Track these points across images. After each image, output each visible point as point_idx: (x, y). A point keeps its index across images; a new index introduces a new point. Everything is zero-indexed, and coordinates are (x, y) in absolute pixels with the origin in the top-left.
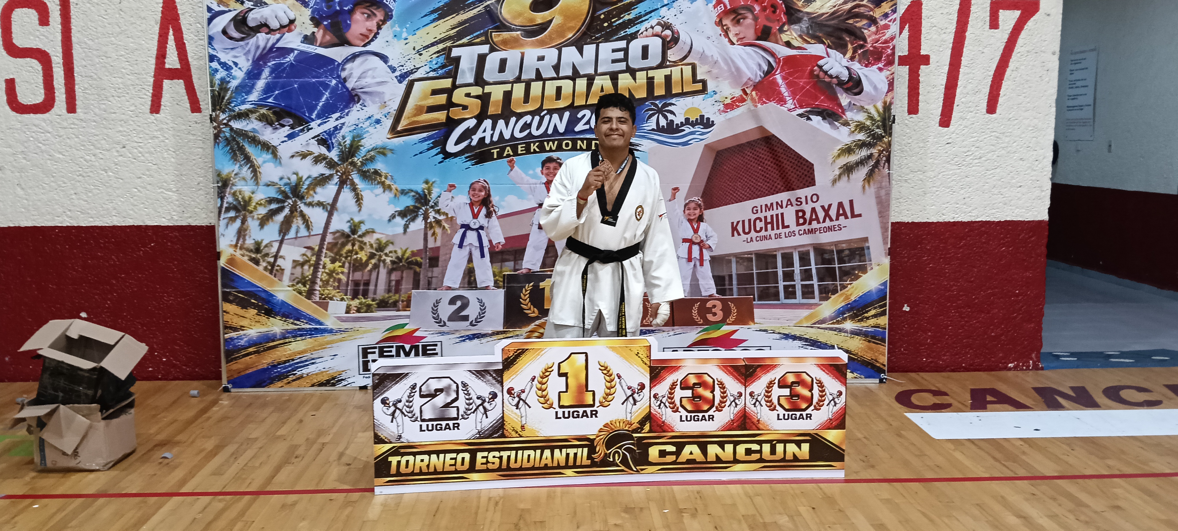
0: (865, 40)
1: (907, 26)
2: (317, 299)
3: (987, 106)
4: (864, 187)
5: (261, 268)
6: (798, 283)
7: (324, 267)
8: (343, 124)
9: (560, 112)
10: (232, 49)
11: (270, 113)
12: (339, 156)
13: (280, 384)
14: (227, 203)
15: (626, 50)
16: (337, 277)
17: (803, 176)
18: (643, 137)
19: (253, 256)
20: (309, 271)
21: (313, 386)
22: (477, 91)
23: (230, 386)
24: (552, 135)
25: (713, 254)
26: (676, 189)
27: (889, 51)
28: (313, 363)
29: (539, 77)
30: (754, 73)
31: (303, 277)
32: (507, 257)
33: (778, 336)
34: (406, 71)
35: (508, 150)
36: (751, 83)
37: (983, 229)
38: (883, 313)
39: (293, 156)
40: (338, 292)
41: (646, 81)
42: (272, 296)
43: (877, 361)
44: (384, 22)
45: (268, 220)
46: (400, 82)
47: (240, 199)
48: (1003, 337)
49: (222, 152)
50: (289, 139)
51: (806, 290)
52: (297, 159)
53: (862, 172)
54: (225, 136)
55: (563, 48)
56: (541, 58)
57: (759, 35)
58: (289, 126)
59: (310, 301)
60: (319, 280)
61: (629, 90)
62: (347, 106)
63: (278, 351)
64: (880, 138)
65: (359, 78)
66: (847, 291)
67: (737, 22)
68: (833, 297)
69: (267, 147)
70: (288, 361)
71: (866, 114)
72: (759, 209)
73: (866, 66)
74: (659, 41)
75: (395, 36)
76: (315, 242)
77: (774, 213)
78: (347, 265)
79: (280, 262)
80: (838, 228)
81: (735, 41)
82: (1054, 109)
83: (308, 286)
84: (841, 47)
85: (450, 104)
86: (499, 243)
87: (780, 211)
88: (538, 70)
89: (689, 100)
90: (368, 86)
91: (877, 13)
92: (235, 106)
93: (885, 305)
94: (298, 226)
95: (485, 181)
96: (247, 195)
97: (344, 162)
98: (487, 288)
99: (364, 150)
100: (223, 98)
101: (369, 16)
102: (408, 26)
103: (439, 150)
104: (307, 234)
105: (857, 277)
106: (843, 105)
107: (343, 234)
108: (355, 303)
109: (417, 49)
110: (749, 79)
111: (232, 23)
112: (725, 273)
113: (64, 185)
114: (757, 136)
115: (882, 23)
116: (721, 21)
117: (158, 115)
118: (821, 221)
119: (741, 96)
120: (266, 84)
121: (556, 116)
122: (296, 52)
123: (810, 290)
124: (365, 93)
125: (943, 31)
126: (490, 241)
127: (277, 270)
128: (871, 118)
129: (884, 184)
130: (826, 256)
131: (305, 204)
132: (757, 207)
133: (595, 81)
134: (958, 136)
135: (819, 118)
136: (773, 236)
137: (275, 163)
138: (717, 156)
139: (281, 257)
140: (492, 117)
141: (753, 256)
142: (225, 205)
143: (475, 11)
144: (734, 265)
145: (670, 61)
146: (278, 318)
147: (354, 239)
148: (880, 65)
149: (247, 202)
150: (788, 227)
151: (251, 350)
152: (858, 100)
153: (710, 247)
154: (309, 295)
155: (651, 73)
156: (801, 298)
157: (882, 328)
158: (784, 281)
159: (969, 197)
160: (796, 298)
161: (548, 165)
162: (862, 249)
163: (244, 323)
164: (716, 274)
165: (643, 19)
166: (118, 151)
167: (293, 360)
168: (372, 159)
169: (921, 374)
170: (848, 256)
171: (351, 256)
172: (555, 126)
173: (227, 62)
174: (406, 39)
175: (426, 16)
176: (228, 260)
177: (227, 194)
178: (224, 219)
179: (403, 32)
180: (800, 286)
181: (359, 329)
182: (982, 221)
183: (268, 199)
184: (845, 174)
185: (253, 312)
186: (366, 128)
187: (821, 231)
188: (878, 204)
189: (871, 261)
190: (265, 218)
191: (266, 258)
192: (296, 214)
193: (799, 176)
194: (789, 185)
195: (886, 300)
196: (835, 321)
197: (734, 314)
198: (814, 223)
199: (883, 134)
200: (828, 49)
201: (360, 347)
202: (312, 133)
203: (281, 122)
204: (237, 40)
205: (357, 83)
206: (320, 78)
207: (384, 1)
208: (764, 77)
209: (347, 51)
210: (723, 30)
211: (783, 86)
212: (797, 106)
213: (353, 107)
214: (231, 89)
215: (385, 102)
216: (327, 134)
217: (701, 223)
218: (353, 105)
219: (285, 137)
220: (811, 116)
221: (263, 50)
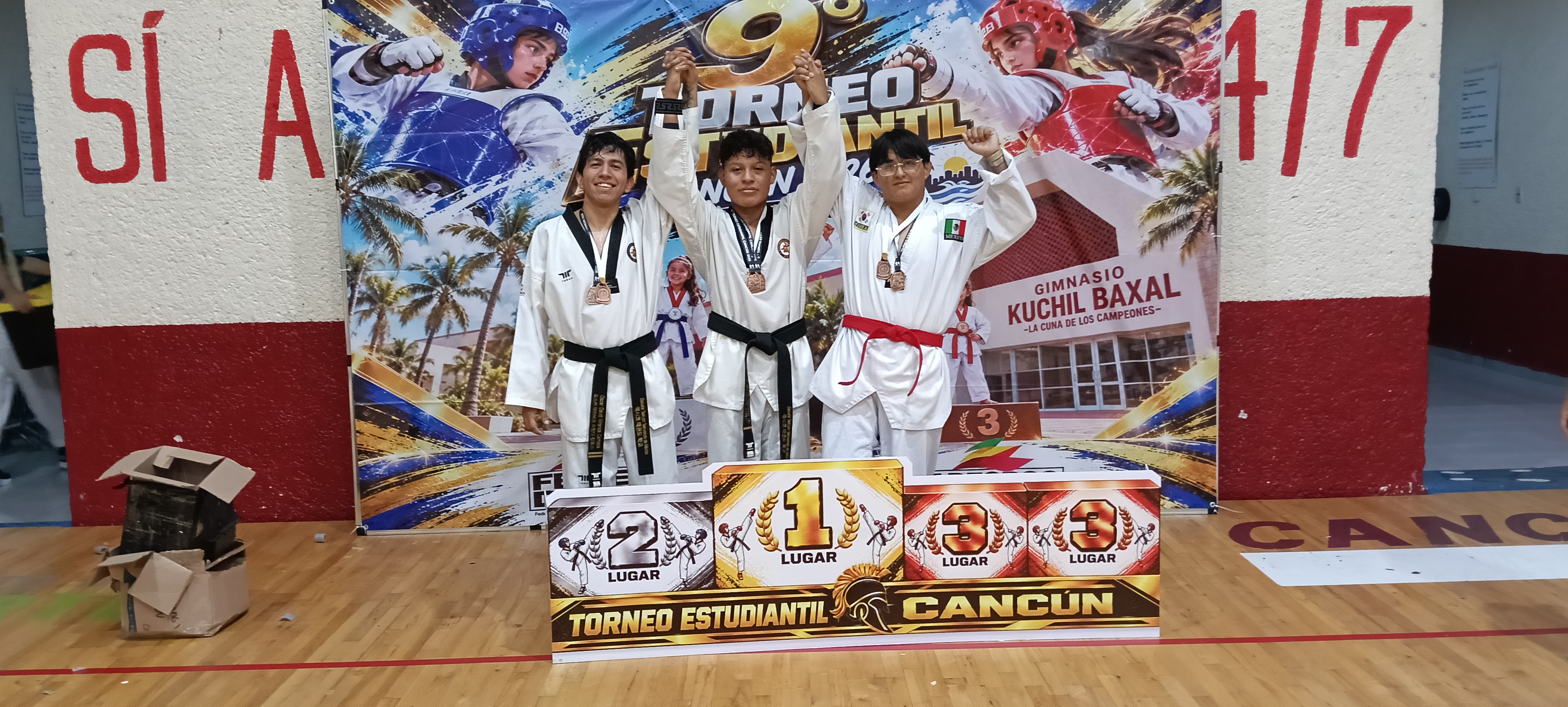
0: (1180, 64)
1: (1236, 45)
2: (476, 414)
3: (1345, 147)
4: (1183, 257)
5: (403, 375)
6: (1098, 383)
7: (484, 373)
8: (506, 189)
9: (783, 166)
10: (363, 95)
11: (412, 177)
12: (501, 229)
13: (429, 524)
14: (360, 292)
15: (867, 85)
17: (1102, 244)
19: (394, 360)
20: (464, 377)
21: (471, 525)
23: (365, 528)
25: (985, 347)
27: (1213, 78)
28: (471, 497)
29: (755, 122)
30: (1035, 110)
33: (1072, 454)
34: (584, 118)
37: (1343, 309)
38: (1212, 422)
39: (442, 232)
42: (418, 410)
43: (1205, 486)
44: (556, 56)
45: (411, 313)
47: (375, 287)
48: (1372, 452)
49: (352, 227)
50: (437, 210)
51: (1109, 393)
52: (448, 235)
53: (1181, 236)
54: (356, 207)
55: (785, 85)
56: (758, 98)
57: (1041, 61)
58: (437, 192)
59: (465, 417)
60: (477, 389)
62: (510, 166)
63: (427, 482)
64: (1204, 191)
65: (525, 129)
66: (1164, 393)
67: (1011, 45)
68: (1145, 401)
69: (409, 220)
70: (440, 494)
71: (1184, 161)
72: (1045, 287)
73: (1183, 98)
74: (910, 72)
75: (570, 74)
76: (471, 341)
77: (1065, 292)
79: (427, 367)
80: (1149, 311)
81: (1009, 70)
82: (1434, 150)
83: (463, 398)
84: (1149, 74)
87: (1072, 290)
88: (753, 114)
89: (950, 147)
90: (537, 139)
91: (1196, 29)
92: (367, 168)
93: (1214, 411)
94: (450, 321)
95: (688, 258)
96: (385, 281)
97: (507, 237)
98: (691, 396)
100: (353, 158)
101: (536, 50)
102: (586, 61)
104: (461, 330)
105: (1176, 375)
106: (1153, 149)
107: (506, 330)
109: (598, 90)
110: (1029, 118)
111: (362, 62)
112: (1001, 372)
113: (151, 273)
114: (1039, 193)
115: (1203, 41)
116: (990, 43)
117: (269, 181)
118: (1127, 302)
119: (1019, 140)
120: (407, 139)
122: (444, 97)
123: (1114, 393)
124: (532, 148)
125: (1285, 50)
126: (696, 336)
127: (424, 378)
128: (1191, 166)
129: (1209, 252)
130: (1135, 348)
131: (459, 292)
132: (1042, 285)
134: (1307, 187)
135: (1122, 167)
136: (1064, 324)
137: (419, 240)
139: (429, 361)
141: (1038, 350)
142: (357, 295)
143: (672, 40)
144: (1013, 362)
145: (924, 98)
146: (426, 439)
148: (1202, 97)
149: (385, 291)
150: (1083, 310)
151: (392, 480)
152: (1173, 143)
153: (981, 338)
154: (466, 408)
155: (900, 114)
156: (1102, 403)
157: (1210, 442)
158: (1079, 382)
159: (1323, 268)
160: (1095, 404)
162: (1183, 338)
163: (383, 446)
164: (989, 374)
165: (889, 44)
166: (219, 229)
167: (446, 493)
169: (1266, 502)
170: (1163, 347)
174: (584, 78)
175: (609, 47)
176: (361, 365)
177: (359, 282)
178: (355, 313)
179: (580, 69)
180: (1101, 388)
181: (530, 452)
182: (1341, 299)
183: (412, 287)
184: (1157, 240)
185: (393, 431)
186: (534, 193)
187: (1127, 316)
188: (1202, 278)
189: (1194, 353)
190: (408, 311)
191: (410, 362)
192: (448, 305)
193: (1097, 244)
194: (1084, 256)
195: (1215, 404)
196: (1147, 433)
197: (1014, 425)
198: (1118, 305)
199: (1207, 187)
200: (1132, 77)
201: (531, 475)
202: (466, 202)
203: (426, 188)
204: (369, 84)
205: (523, 136)
206: (475, 130)
207: (556, 30)
208: (1049, 115)
209: (510, 95)
210: (993, 56)
211: (1073, 127)
212: (1093, 152)
213: (517, 166)
214: (362, 147)
215: (558, 160)
216: (485, 202)
217: (969, 307)
218: (518, 164)
219: (432, 207)
220: (1111, 166)
221: (403, 95)
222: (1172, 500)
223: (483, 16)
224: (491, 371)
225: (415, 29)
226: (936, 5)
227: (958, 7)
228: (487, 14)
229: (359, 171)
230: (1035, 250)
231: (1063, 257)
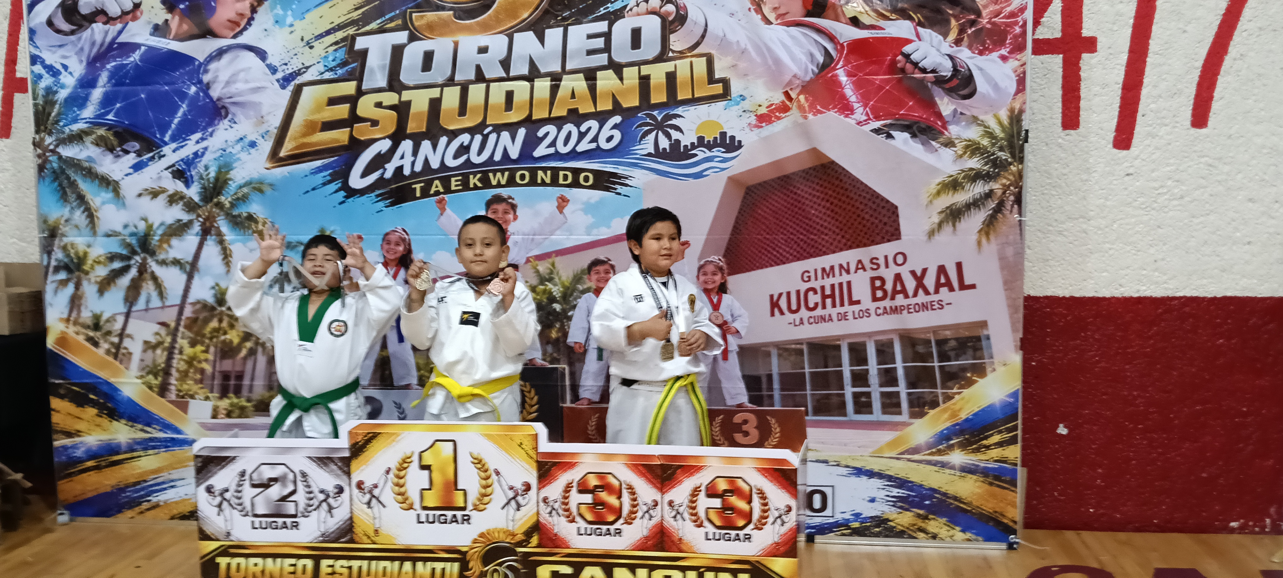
0: (979, 14)
2: (173, 397)
3: (1193, 116)
4: (979, 243)
5: (101, 352)
6: (875, 389)
7: (181, 353)
8: (206, 149)
9: (512, 128)
10: (60, 46)
11: (110, 135)
12: (200, 194)
13: (128, 514)
14: (56, 260)
15: (607, 36)
16: (200, 366)
17: (881, 225)
18: (635, 165)
19: (91, 334)
20: (162, 356)
21: (172, 518)
22: (391, 98)
24: (498, 163)
25: (743, 342)
26: (684, 244)
27: (1018, 29)
28: (172, 487)
29: (480, 77)
30: (803, 66)
33: (845, 471)
34: (290, 71)
35: (437, 185)
36: (798, 82)
37: (1187, 309)
38: (1012, 441)
39: (140, 195)
40: (202, 388)
41: (637, 81)
42: (116, 390)
43: (1004, 516)
44: (260, 2)
45: (109, 284)
46: (283, 87)
47: (72, 255)
48: (1221, 481)
49: (48, 189)
50: (135, 172)
51: (888, 401)
52: (146, 199)
53: (978, 218)
54: (52, 168)
55: (515, 34)
56: (483, 50)
57: (810, 8)
58: (135, 152)
59: (163, 400)
60: (174, 370)
61: (613, 95)
62: (211, 123)
63: (125, 468)
64: (1006, 165)
65: (227, 83)
66: (954, 404)
68: (932, 412)
69: (106, 182)
70: (138, 483)
71: (982, 128)
72: (812, 274)
73: (981, 53)
74: (656, 21)
75: (277, 22)
76: (170, 316)
77: (836, 280)
78: (212, 349)
79: (127, 343)
80: (937, 306)
81: (772, 19)
83: (160, 379)
84: (940, 25)
85: (354, 119)
87: (845, 278)
88: (478, 68)
89: (703, 110)
90: (239, 94)
92: (64, 125)
93: (1015, 428)
94: (149, 294)
95: (404, 231)
96: (81, 248)
97: (207, 202)
98: (407, 386)
99: (233, 185)
100: (49, 114)
102: (294, 6)
103: (340, 185)
104: (160, 304)
105: (970, 383)
106: (944, 114)
107: (205, 306)
108: (224, 404)
109: (306, 39)
110: (795, 76)
111: (59, 9)
112: (762, 372)
114: (807, 164)
117: (8, 140)
118: (911, 293)
119: (783, 102)
120: (105, 93)
121: (505, 135)
122: (143, 48)
123: (894, 401)
124: (234, 103)
127: (123, 354)
128: (990, 135)
129: (1011, 237)
130: (921, 349)
131: (157, 261)
132: (808, 272)
133: (563, 83)
134: (1144, 163)
135: (906, 135)
136: (834, 317)
137: (117, 204)
138: (747, 193)
139: (128, 336)
140: (412, 137)
141: (805, 347)
142: (53, 263)
144: (775, 361)
145: (673, 52)
146: (123, 421)
147: (222, 312)
148: (1004, 52)
149: (82, 259)
150: (858, 302)
151: (90, 464)
152: (970, 106)
153: (738, 332)
154: (163, 390)
155: (645, 70)
156: (880, 412)
157: (1011, 464)
158: (854, 386)
159: (1163, 260)
160: (871, 413)
161: (495, 206)
162: (978, 339)
163: (80, 426)
167: (145, 481)
168: (245, 199)
170: (953, 349)
171: (217, 337)
172: (505, 149)
173: (55, 65)
174: (291, 25)
176: (57, 339)
177: (55, 249)
178: (51, 282)
179: (287, 16)
180: (878, 395)
182: (1185, 297)
183: (109, 255)
184: (948, 222)
185: (91, 411)
186: (236, 154)
187: (911, 311)
188: (1002, 268)
189: (992, 357)
190: (105, 282)
191: (108, 337)
192: (147, 276)
193: (874, 225)
194: (860, 238)
195: (1017, 420)
196: (934, 450)
197: (776, 434)
198: (900, 297)
199: (1009, 160)
200: (919, 28)
202: (165, 163)
203: (124, 147)
204: (66, 34)
205: (225, 90)
206: (174, 83)
208: (819, 73)
209: (210, 45)
210: (753, 2)
211: (848, 86)
212: (871, 117)
213: (218, 124)
214: (59, 102)
215: (262, 117)
216: (185, 163)
217: (724, 295)
218: (219, 121)
219: (131, 168)
220: (894, 133)
221: (102, 45)
222: (963, 531)
224: (188, 351)
229: (56, 129)
230: (801, 230)
231: (834, 239)
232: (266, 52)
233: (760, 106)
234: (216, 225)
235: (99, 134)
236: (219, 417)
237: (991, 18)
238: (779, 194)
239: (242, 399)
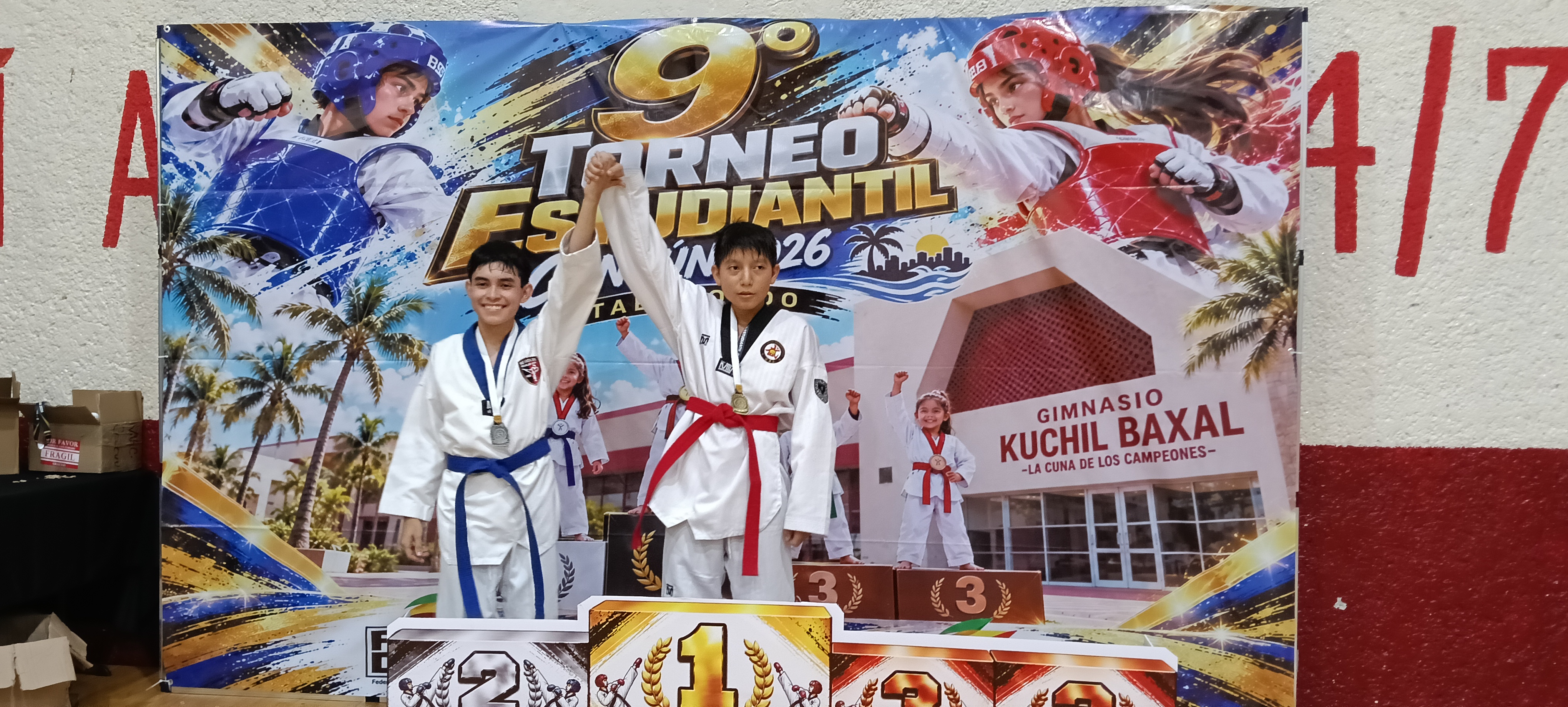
0: (1244, 118)
1: (1331, 97)
2: (307, 546)
3: (1488, 238)
4: (1247, 380)
5: (223, 492)
6: (1125, 550)
7: (318, 494)
8: (357, 261)
10: (196, 143)
12: (348, 312)
13: (243, 684)
14: (177, 385)
15: (817, 139)
16: (338, 510)
17: (1131, 357)
18: (846, 285)
19: (213, 471)
20: (295, 498)
21: (294, 690)
22: (569, 207)
23: (170, 682)
25: (969, 492)
26: (902, 376)
27: (1290, 136)
28: (296, 653)
29: (672, 184)
30: (1041, 176)
31: (287, 510)
32: (612, 485)
34: (457, 175)
35: (619, 306)
36: (1035, 192)
38: (1288, 615)
39: (278, 312)
40: (340, 536)
41: (850, 190)
42: (239, 537)
43: (1277, 704)
44: (426, 97)
45: (237, 414)
46: (449, 193)
47: (196, 380)
49: (173, 305)
50: (274, 286)
51: (1140, 565)
52: (285, 317)
53: (1245, 351)
54: (179, 280)
55: (713, 136)
56: (676, 154)
57: (1049, 109)
58: (275, 264)
59: (294, 549)
60: (310, 514)
61: (822, 204)
62: (363, 233)
63: (243, 629)
64: (1275, 291)
65: (384, 187)
66: (1219, 569)
67: (1010, 88)
68: (1192, 579)
69: (240, 297)
70: (258, 647)
71: (1249, 248)
72: (1051, 414)
73: (1247, 162)
74: (874, 122)
75: (444, 119)
76: (306, 452)
77: (1078, 421)
78: (354, 491)
79: (252, 482)
80: (1198, 453)
81: (1006, 122)
83: (292, 524)
84: (1200, 130)
85: (528, 229)
86: (600, 461)
87: (1089, 418)
88: (670, 174)
89: (925, 222)
90: (399, 200)
91: (1266, 70)
92: (196, 232)
93: (1291, 599)
94: (282, 426)
95: (580, 356)
96: (207, 373)
97: (356, 322)
98: (576, 537)
99: (387, 303)
100: (180, 219)
101: (404, 89)
102: (464, 103)
104: (295, 439)
105: (1237, 545)
106: (1205, 231)
107: (349, 441)
108: (365, 554)
109: (476, 140)
110: (1031, 186)
111: (198, 102)
112: (989, 527)
114: (1045, 286)
115: (1275, 86)
116: (981, 86)
117: (114, 249)
118: (1167, 438)
119: (1017, 215)
120: (243, 197)
121: (698, 249)
122: (290, 146)
123: (1148, 564)
124: (393, 211)
125: (1400, 105)
126: (585, 458)
127: (248, 496)
128: (1259, 256)
129: (1284, 374)
130: (1178, 504)
131: (294, 389)
132: (1047, 411)
133: (765, 191)
134: (1433, 292)
135: (1161, 254)
136: (1077, 464)
137: (251, 322)
138: (974, 318)
139: (255, 475)
141: (1041, 499)
142: (174, 389)
143: (570, 79)
144: (1006, 514)
145: (892, 157)
146: (247, 574)
147: (367, 448)
148: (1274, 161)
149: (207, 385)
150: (1105, 447)
151: (203, 624)
152: (1234, 223)
153: (963, 479)
154: (295, 538)
155: (859, 177)
156: (1131, 578)
157: (1286, 642)
158: (1098, 546)
159: (1457, 404)
160: (1120, 578)
162: (1247, 493)
163: (194, 580)
165: (847, 86)
166: (55, 304)
167: (265, 645)
168: (399, 318)
170: (1218, 505)
171: (361, 477)
172: (697, 265)
174: (461, 124)
175: (492, 86)
176: (173, 476)
177: (177, 372)
178: (171, 411)
179: (456, 113)
180: (1129, 557)
181: (370, 599)
183: (239, 381)
184: (1210, 356)
185: (208, 562)
186: (392, 267)
187: (1167, 458)
188: (1274, 410)
189: (1263, 515)
190: (233, 411)
191: (232, 476)
192: (280, 405)
193: (1124, 358)
194: (1106, 372)
195: (1293, 589)
196: (1195, 625)
197: (1007, 601)
198: (1154, 442)
199: (1282, 284)
200: (1175, 134)
201: (369, 630)
202: (309, 276)
203: (263, 257)
204: (204, 130)
205: (381, 196)
206: (325, 187)
207: (429, 65)
208: (1059, 183)
209: (367, 144)
210: (984, 102)
211: (1093, 198)
212: (1120, 233)
213: (372, 233)
214: (192, 206)
215: (423, 226)
216: (331, 277)
217: (946, 435)
218: (374, 229)
219: (268, 281)
220: (1145, 251)
221: (242, 144)
223: (343, 48)
224: (327, 492)
225: (261, 63)
226: (910, 37)
227: (938, 39)
228: (347, 43)
229: (186, 235)
230: (1038, 362)
231: (1077, 373)
232: (430, 154)
233: (991, 219)
234: (365, 348)
235: (235, 242)
236: (357, 570)
237: (1258, 123)
238: (1012, 319)
239: (385, 550)
